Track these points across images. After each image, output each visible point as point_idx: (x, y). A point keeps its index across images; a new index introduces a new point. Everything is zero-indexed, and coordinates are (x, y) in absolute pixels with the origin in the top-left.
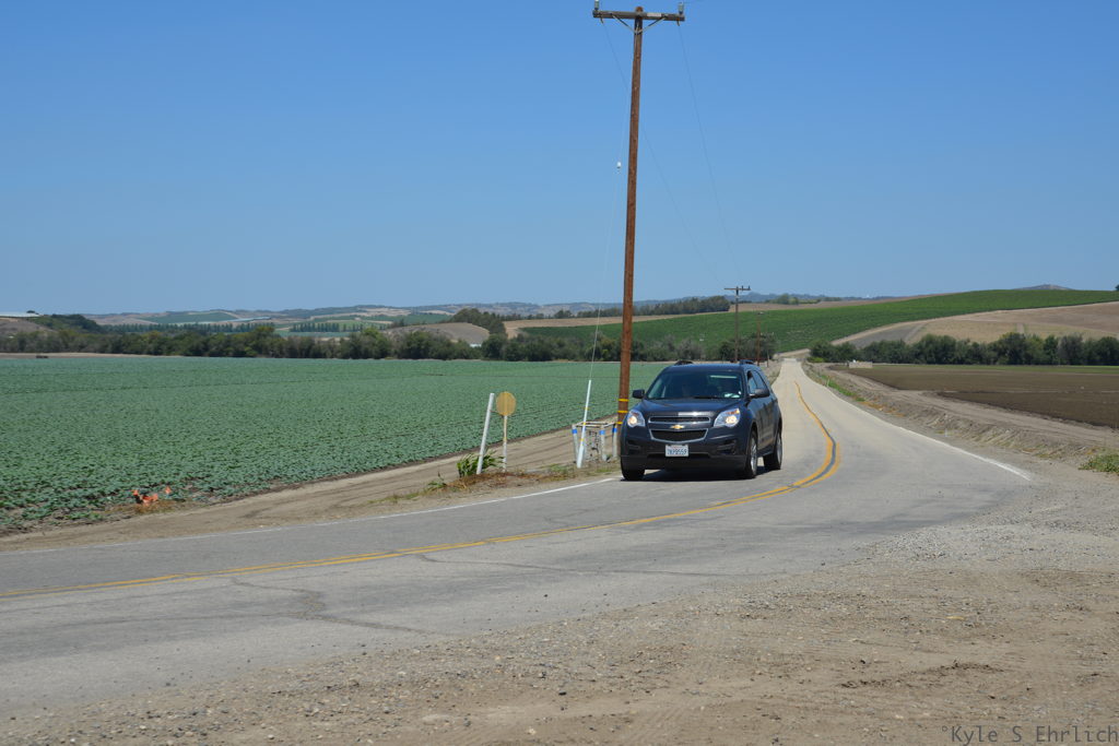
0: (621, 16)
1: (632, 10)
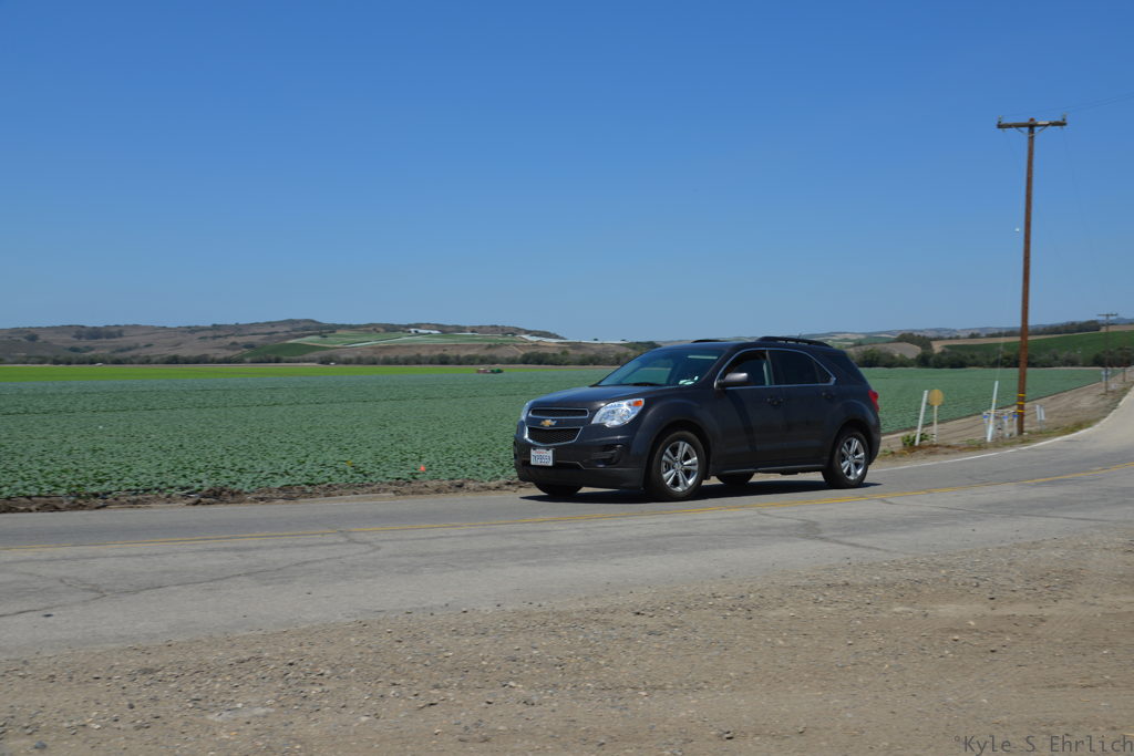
0: (1018, 126)
1: (1026, 120)
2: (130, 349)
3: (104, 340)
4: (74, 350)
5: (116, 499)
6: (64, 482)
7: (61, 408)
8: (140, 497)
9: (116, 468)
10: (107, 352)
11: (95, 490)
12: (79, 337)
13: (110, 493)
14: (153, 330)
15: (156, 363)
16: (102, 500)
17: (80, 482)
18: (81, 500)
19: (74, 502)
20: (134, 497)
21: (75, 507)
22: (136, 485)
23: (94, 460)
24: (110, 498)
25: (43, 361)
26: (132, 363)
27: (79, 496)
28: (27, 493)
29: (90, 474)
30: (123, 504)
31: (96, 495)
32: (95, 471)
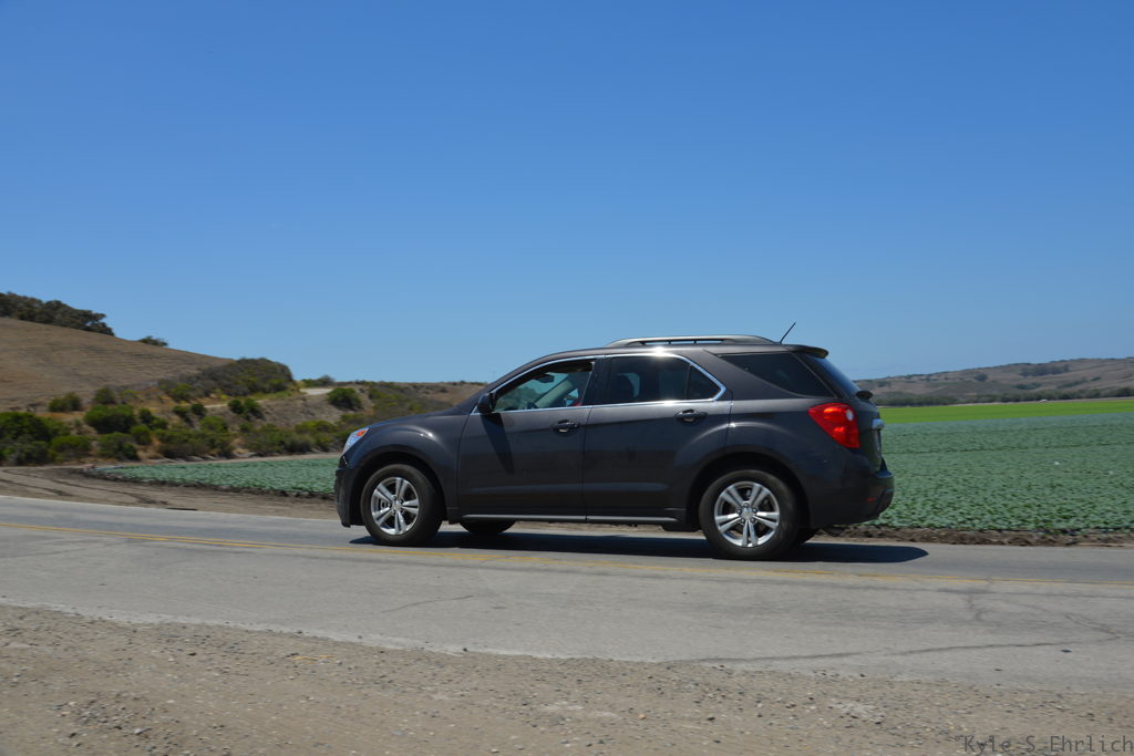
2: (1077, 383)
3: (1051, 375)
4: (1021, 387)
5: (1086, 536)
6: (1030, 517)
7: (1014, 444)
8: (1111, 536)
9: (1079, 504)
10: (1053, 387)
11: (1063, 525)
12: (1025, 374)
13: (1079, 530)
14: (1101, 362)
15: (1106, 396)
16: (1072, 537)
17: (1046, 518)
18: (1049, 536)
19: (1043, 538)
20: (1105, 536)
21: (1044, 542)
22: (1105, 523)
23: (1055, 495)
24: (1079, 536)
25: (992, 400)
26: (1080, 398)
27: (1047, 532)
28: (998, 526)
29: (1054, 510)
30: (1094, 541)
31: (1064, 532)
32: (1058, 508)
